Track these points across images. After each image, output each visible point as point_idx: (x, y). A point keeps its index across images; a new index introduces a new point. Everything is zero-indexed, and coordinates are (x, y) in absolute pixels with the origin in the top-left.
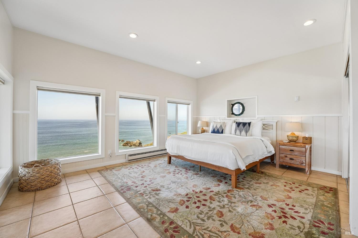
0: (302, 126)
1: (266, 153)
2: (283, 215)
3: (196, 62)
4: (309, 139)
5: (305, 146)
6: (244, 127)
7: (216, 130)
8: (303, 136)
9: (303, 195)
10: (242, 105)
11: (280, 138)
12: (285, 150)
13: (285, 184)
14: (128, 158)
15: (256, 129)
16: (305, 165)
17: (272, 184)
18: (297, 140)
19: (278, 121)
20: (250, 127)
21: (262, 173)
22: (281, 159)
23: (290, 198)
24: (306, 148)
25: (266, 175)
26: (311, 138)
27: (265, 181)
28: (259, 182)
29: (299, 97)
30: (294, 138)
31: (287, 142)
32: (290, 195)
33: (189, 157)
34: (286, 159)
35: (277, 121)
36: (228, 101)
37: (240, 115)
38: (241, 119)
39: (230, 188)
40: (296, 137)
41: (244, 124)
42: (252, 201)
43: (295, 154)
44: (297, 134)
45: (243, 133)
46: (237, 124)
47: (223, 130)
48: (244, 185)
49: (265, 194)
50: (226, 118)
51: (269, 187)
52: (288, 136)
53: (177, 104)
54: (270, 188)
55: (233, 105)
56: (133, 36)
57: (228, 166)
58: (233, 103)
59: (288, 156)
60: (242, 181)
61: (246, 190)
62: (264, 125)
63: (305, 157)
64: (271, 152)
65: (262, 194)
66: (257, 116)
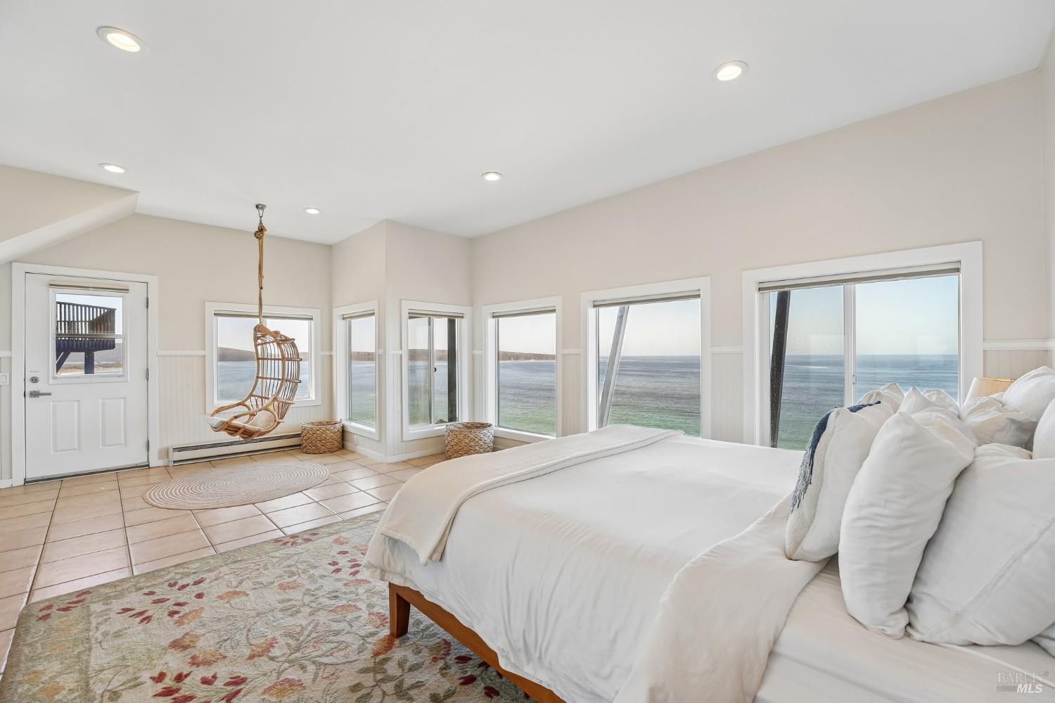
2: (177, 690)
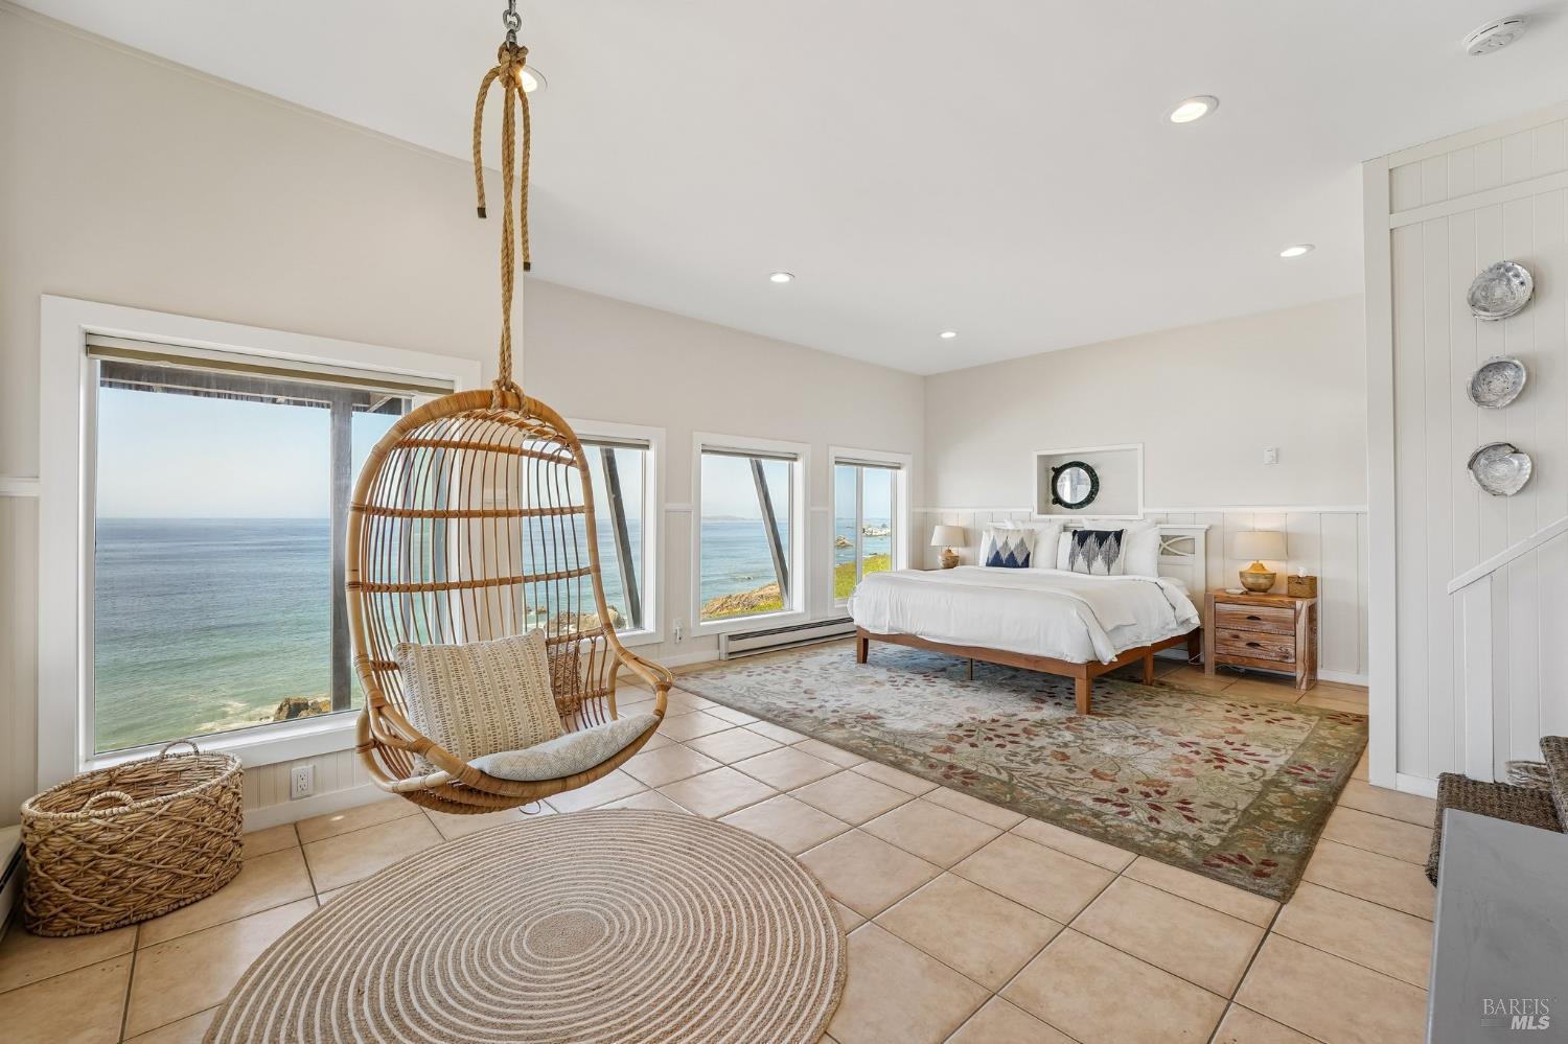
0: (1287, 543)
1: (1174, 625)
3: (940, 334)
4: (1307, 582)
5: (1295, 603)
6: (1101, 545)
7: (1004, 556)
8: (1292, 573)
9: (1275, 728)
10: (1090, 470)
11: (1217, 582)
12: (1233, 616)
13: (1230, 708)
14: (727, 646)
15: (1140, 553)
16: (1293, 660)
17: (1192, 706)
18: (1272, 585)
19: (1211, 527)
20: (1119, 545)
21: (1162, 684)
22: (1219, 646)
23: (1240, 732)
24: (1295, 609)
25: (1174, 689)
26: (1313, 580)
27: (1171, 702)
28: (1153, 702)
29: (1277, 450)
30: (1262, 581)
31: (1241, 591)
32: (1239, 727)
33: (934, 637)
34: (1237, 644)
35: (1206, 527)
36: (1040, 457)
37: (1081, 505)
38: (1086, 520)
39: (1073, 714)
40: (1266, 578)
41: (1102, 537)
42: (1136, 737)
43: (1264, 628)
44: (1271, 566)
45: (1099, 563)
46: (1076, 538)
47: (1028, 555)
48: (1110, 708)
49: (1170, 726)
50: (1035, 516)
51: (1181, 712)
52: (1241, 574)
53: (859, 468)
54: (1185, 714)
55: (1058, 472)
56: (780, 278)
57: (1066, 652)
58: (1057, 466)
59: (1241, 634)
60: (1104, 702)
61: (1117, 718)
62: (1164, 538)
63: (1295, 636)
64: (1187, 621)
65: (1161, 726)
66: (1141, 510)
